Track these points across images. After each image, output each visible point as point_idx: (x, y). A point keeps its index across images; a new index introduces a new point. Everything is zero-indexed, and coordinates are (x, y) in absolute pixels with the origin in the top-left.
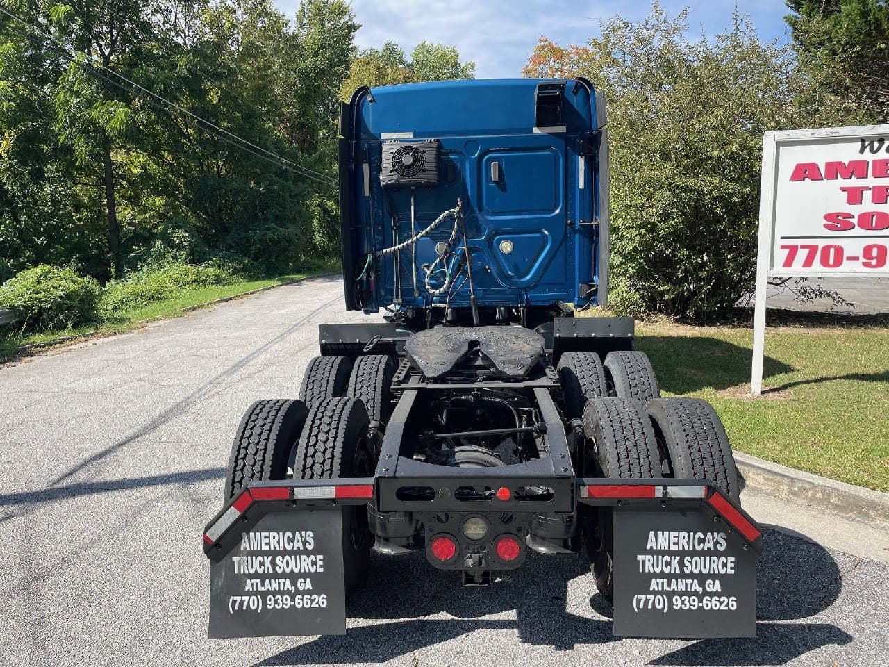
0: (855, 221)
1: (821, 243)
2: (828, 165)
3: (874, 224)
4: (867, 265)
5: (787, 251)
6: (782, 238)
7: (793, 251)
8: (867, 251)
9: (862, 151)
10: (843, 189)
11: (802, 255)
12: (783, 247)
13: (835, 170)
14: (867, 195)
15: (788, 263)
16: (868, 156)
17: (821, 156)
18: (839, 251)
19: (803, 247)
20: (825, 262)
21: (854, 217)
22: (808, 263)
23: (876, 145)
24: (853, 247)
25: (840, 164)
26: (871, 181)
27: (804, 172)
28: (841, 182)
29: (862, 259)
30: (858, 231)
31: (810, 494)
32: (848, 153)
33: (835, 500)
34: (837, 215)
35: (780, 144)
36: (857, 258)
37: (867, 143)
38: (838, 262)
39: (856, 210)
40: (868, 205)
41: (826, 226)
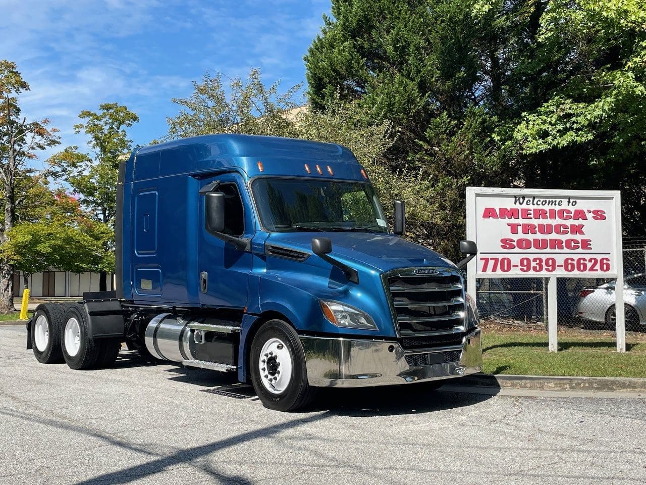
0: (515, 243)
1: (500, 257)
2: (501, 210)
3: (524, 246)
4: (522, 270)
5: (483, 262)
6: (481, 253)
7: (487, 261)
8: (522, 261)
9: (515, 203)
10: (509, 225)
11: (491, 263)
12: (482, 259)
13: (504, 213)
14: (520, 228)
15: (485, 269)
16: (518, 206)
17: (497, 204)
18: (509, 261)
19: (492, 259)
20: (502, 269)
21: (514, 241)
22: (494, 269)
23: (521, 200)
24: (515, 259)
25: (506, 209)
26: (520, 221)
27: (489, 213)
28: (507, 220)
29: (520, 267)
30: (517, 250)
32: (509, 204)
34: (507, 240)
35: (478, 195)
36: (517, 266)
37: (517, 199)
38: (509, 269)
39: (515, 237)
40: (520, 235)
41: (502, 246)
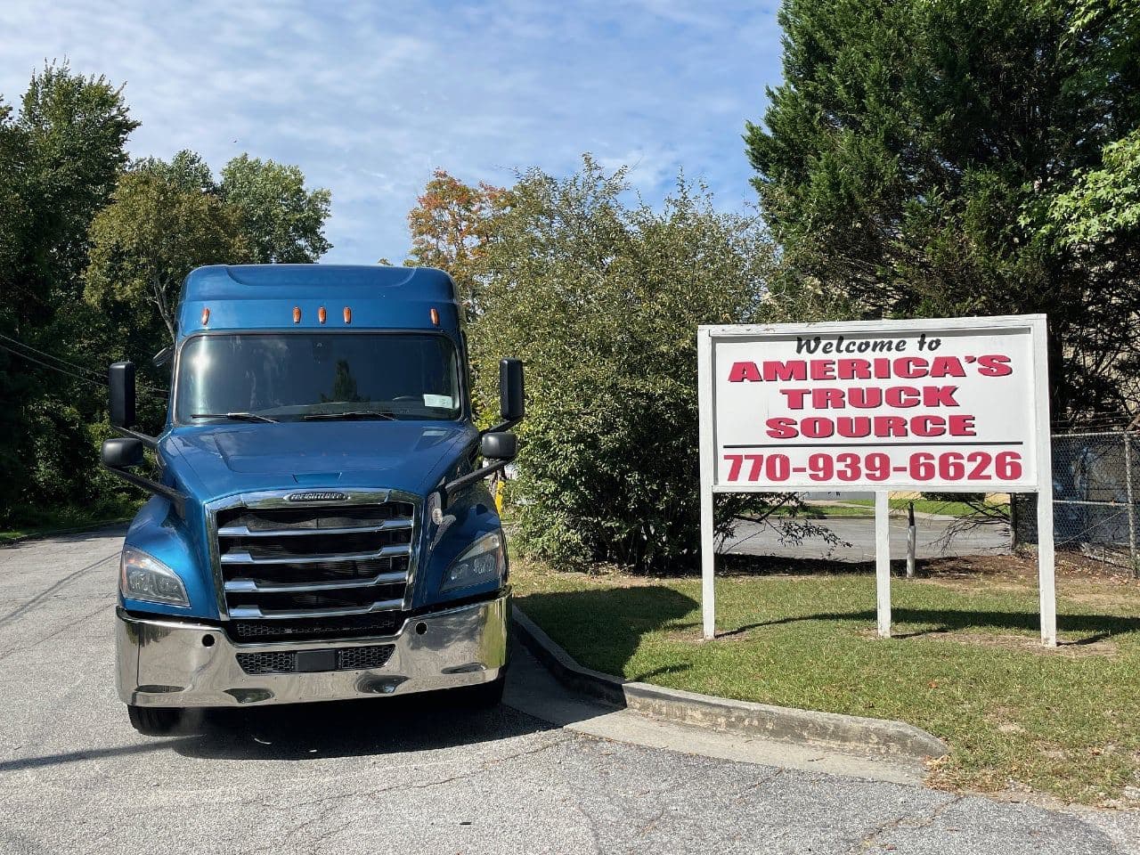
0: (798, 427)
1: (766, 453)
2: (766, 364)
3: (817, 431)
4: (814, 477)
5: (731, 462)
6: (725, 447)
7: (737, 461)
8: (813, 461)
9: (799, 351)
10: (784, 392)
11: (747, 466)
12: (727, 457)
13: (774, 371)
14: (808, 399)
15: (734, 475)
16: (805, 356)
17: (758, 354)
18: (785, 461)
19: (748, 457)
20: (771, 475)
21: (796, 424)
22: (754, 476)
23: (813, 344)
24: (799, 457)
25: (779, 364)
26: (810, 384)
27: (742, 372)
28: (781, 384)
29: (809, 472)
30: (801, 439)
31: (746, 723)
32: (786, 353)
33: (770, 726)
34: (780, 420)
35: (715, 340)
36: (803, 470)
37: (803, 342)
38: (785, 475)
39: (798, 416)
40: (809, 411)
41: (769, 433)
